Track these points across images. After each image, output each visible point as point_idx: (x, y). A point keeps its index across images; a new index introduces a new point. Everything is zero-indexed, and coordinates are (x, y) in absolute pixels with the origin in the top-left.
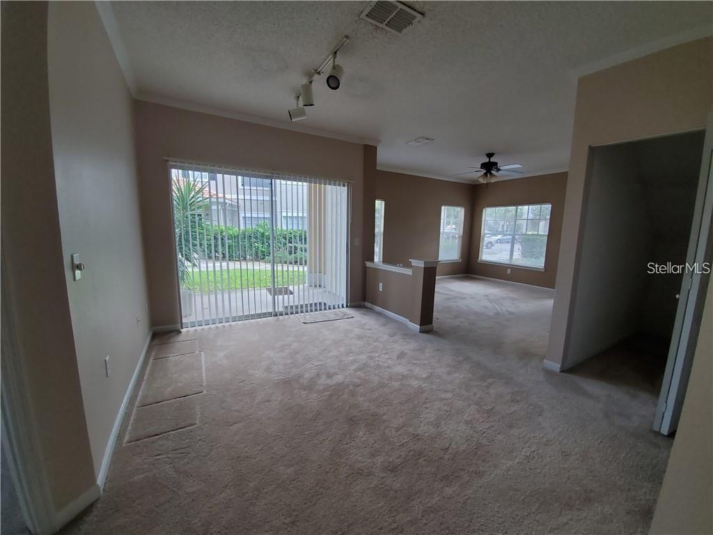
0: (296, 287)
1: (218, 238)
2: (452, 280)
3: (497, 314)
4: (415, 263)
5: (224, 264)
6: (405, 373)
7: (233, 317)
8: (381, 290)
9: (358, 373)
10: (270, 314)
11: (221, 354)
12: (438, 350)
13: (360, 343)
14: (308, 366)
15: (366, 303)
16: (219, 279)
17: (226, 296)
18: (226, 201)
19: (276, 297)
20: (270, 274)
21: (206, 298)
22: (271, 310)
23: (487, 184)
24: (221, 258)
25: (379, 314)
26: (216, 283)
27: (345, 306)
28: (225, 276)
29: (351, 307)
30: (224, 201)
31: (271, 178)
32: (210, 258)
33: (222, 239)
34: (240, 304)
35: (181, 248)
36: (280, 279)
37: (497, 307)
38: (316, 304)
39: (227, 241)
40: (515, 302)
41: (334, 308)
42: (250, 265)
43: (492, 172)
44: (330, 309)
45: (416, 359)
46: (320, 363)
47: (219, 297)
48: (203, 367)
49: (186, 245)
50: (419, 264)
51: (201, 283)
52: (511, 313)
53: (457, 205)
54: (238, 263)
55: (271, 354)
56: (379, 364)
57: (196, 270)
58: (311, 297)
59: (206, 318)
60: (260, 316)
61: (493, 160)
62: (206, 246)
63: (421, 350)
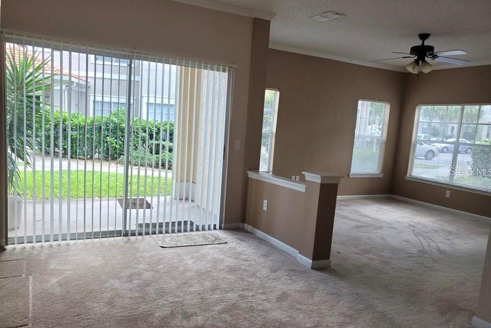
0: (155, 199)
1: (60, 128)
2: (366, 202)
3: (423, 252)
4: (309, 176)
5: (65, 163)
6: (284, 320)
7: (71, 234)
8: (265, 209)
9: (224, 315)
10: (119, 233)
11: (54, 280)
12: (332, 294)
13: (231, 277)
14: (161, 302)
15: (246, 225)
16: (57, 183)
17: (65, 207)
18: (73, 79)
19: (128, 210)
20: (122, 180)
21: (39, 207)
22: (120, 228)
23: (418, 75)
24: (61, 155)
25: (262, 241)
26: (52, 188)
27: (218, 227)
28: (65, 180)
29: (226, 229)
30: (70, 78)
31: (131, 58)
32: (48, 153)
33: (64, 130)
34: (81, 217)
35: (12, 141)
36: (135, 187)
37: (425, 243)
38: (179, 223)
39: (70, 132)
40: (450, 237)
41: (203, 229)
42: (97, 167)
43: (426, 59)
44: (197, 230)
45: (301, 303)
46: (176, 300)
47: (56, 207)
48: (31, 296)
49: (18, 138)
50: (314, 178)
51: (34, 186)
52: (442, 252)
53: (380, 100)
54: (83, 162)
55: (116, 284)
56: (252, 306)
57: (29, 169)
58: (174, 213)
59: (39, 233)
60: (105, 234)
61: (427, 43)
62: (43, 138)
63: (311, 292)
